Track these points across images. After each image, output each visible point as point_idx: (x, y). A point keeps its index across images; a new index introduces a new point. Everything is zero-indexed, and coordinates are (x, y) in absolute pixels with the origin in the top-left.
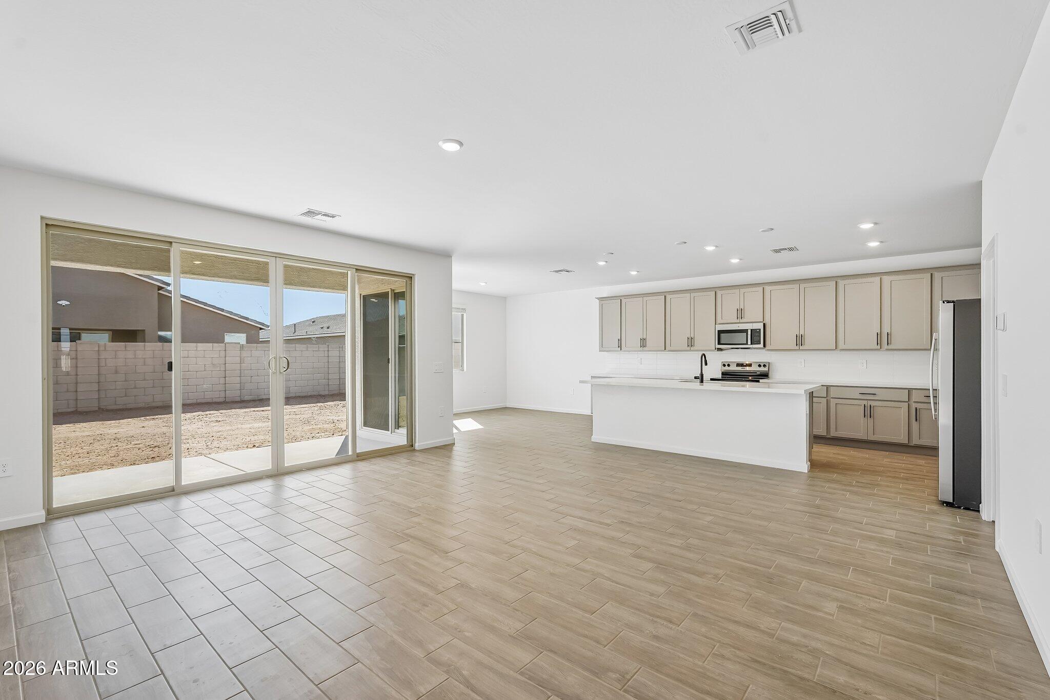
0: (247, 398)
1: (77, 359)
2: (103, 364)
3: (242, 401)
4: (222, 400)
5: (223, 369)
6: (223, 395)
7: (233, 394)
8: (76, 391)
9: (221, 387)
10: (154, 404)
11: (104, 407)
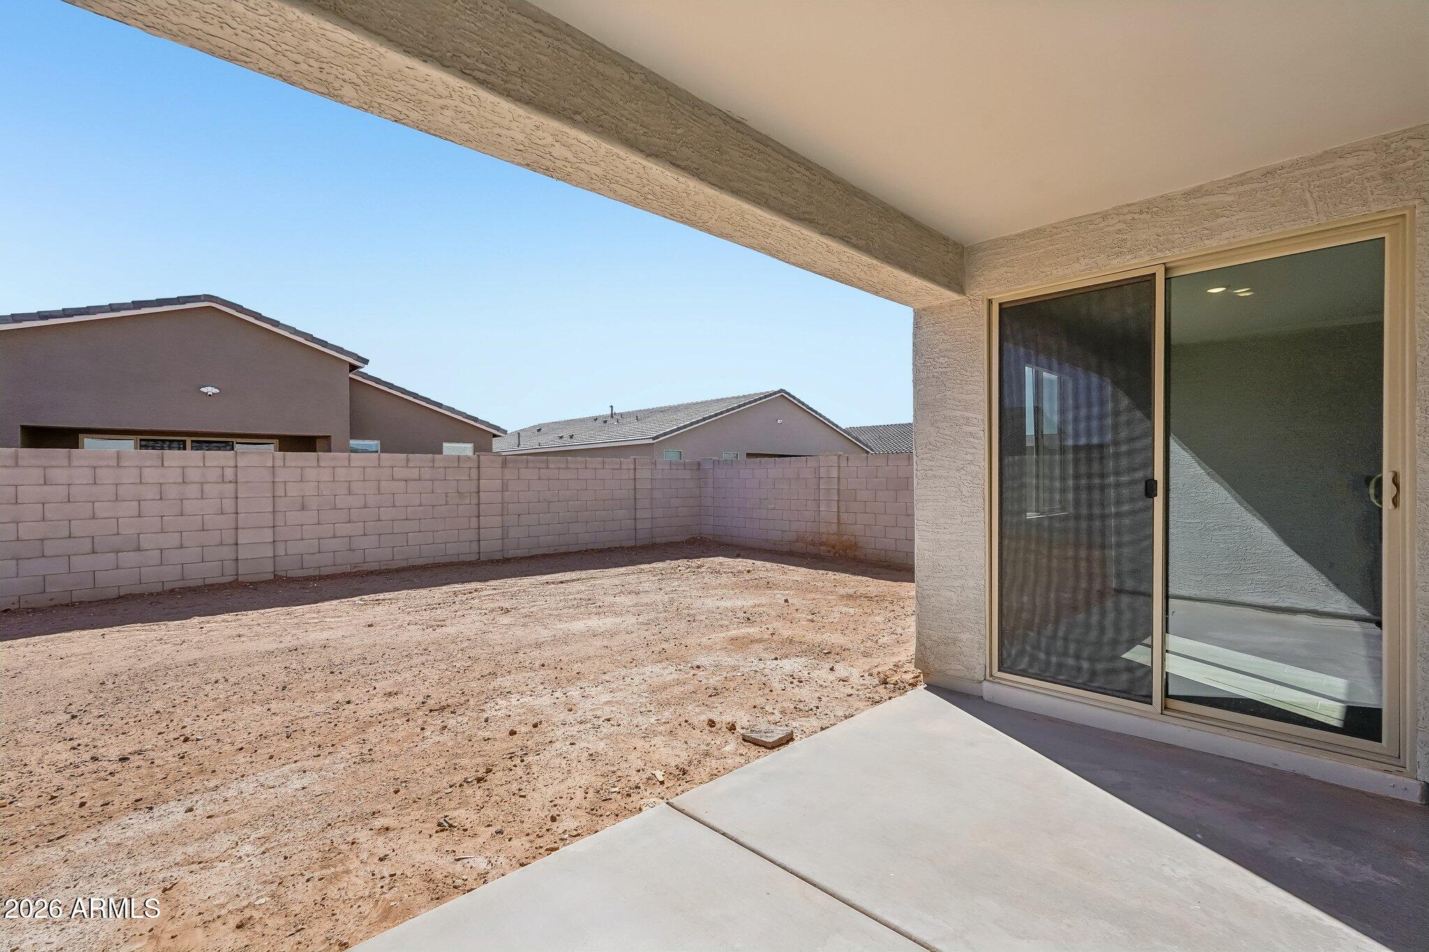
0: (511, 554)
1: (236, 483)
2: (280, 492)
3: (506, 561)
4: (473, 558)
5: (475, 501)
6: (474, 547)
7: (491, 546)
8: (237, 544)
9: (472, 535)
10: (366, 567)
11: (283, 574)
